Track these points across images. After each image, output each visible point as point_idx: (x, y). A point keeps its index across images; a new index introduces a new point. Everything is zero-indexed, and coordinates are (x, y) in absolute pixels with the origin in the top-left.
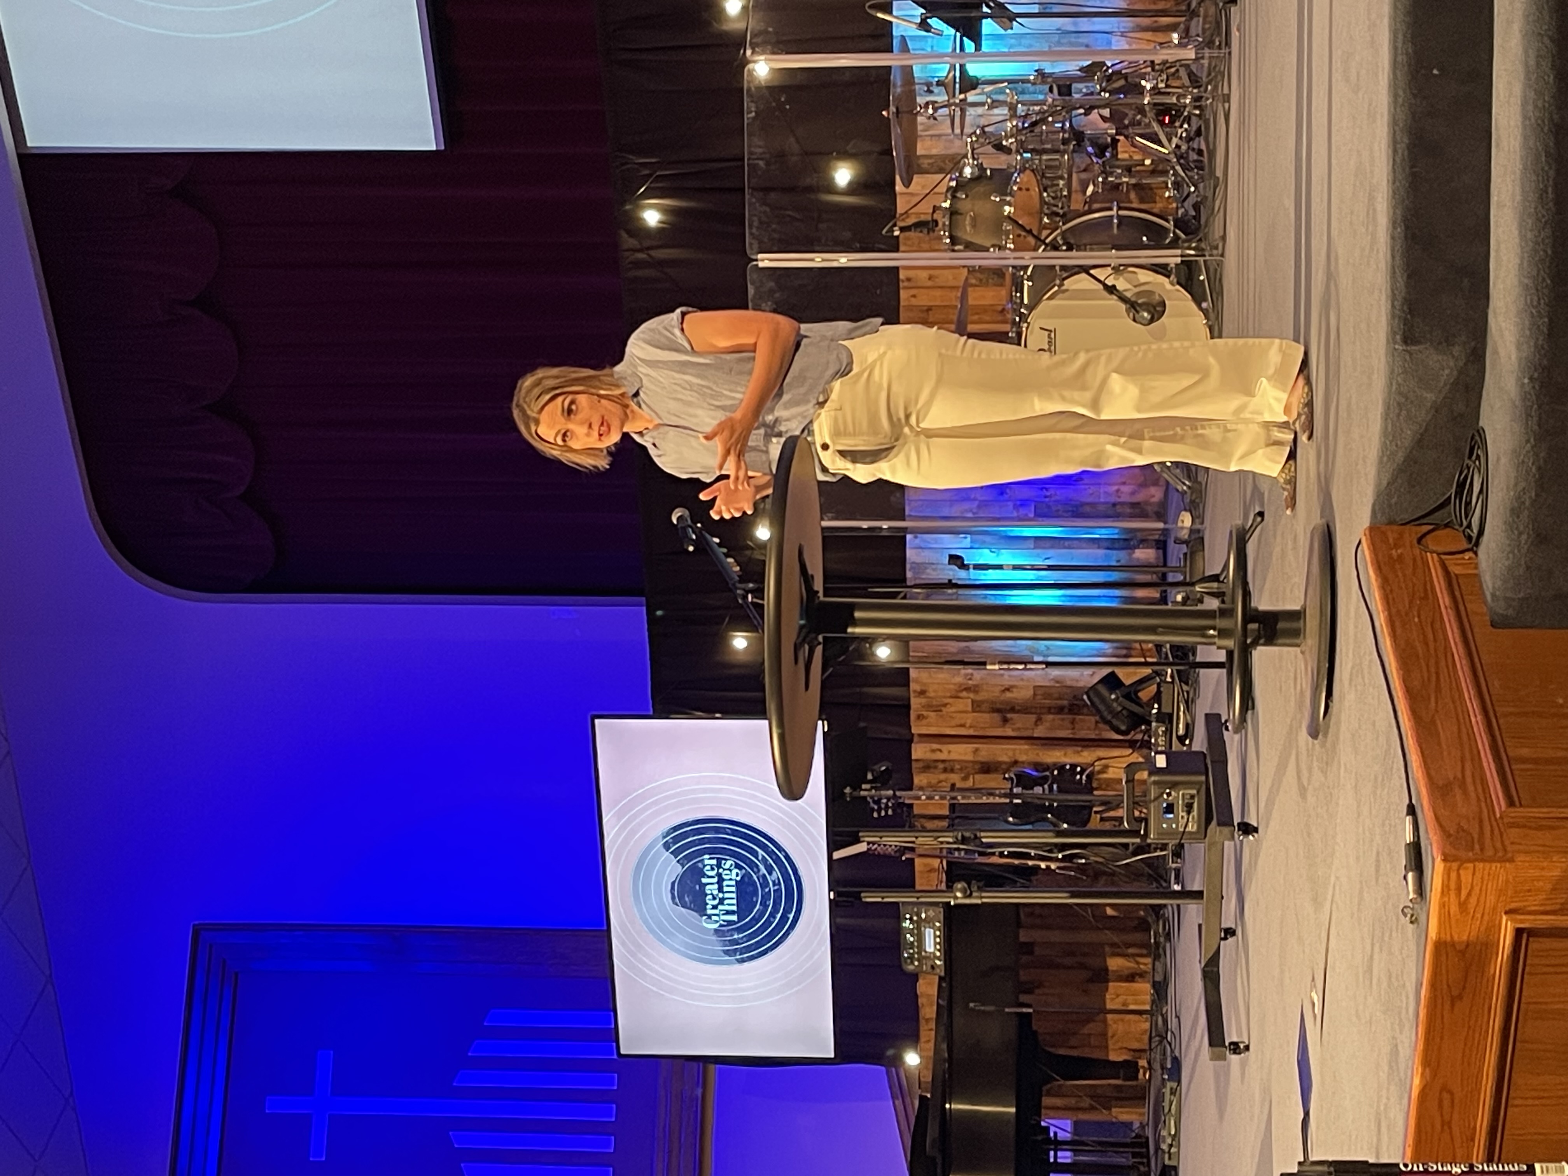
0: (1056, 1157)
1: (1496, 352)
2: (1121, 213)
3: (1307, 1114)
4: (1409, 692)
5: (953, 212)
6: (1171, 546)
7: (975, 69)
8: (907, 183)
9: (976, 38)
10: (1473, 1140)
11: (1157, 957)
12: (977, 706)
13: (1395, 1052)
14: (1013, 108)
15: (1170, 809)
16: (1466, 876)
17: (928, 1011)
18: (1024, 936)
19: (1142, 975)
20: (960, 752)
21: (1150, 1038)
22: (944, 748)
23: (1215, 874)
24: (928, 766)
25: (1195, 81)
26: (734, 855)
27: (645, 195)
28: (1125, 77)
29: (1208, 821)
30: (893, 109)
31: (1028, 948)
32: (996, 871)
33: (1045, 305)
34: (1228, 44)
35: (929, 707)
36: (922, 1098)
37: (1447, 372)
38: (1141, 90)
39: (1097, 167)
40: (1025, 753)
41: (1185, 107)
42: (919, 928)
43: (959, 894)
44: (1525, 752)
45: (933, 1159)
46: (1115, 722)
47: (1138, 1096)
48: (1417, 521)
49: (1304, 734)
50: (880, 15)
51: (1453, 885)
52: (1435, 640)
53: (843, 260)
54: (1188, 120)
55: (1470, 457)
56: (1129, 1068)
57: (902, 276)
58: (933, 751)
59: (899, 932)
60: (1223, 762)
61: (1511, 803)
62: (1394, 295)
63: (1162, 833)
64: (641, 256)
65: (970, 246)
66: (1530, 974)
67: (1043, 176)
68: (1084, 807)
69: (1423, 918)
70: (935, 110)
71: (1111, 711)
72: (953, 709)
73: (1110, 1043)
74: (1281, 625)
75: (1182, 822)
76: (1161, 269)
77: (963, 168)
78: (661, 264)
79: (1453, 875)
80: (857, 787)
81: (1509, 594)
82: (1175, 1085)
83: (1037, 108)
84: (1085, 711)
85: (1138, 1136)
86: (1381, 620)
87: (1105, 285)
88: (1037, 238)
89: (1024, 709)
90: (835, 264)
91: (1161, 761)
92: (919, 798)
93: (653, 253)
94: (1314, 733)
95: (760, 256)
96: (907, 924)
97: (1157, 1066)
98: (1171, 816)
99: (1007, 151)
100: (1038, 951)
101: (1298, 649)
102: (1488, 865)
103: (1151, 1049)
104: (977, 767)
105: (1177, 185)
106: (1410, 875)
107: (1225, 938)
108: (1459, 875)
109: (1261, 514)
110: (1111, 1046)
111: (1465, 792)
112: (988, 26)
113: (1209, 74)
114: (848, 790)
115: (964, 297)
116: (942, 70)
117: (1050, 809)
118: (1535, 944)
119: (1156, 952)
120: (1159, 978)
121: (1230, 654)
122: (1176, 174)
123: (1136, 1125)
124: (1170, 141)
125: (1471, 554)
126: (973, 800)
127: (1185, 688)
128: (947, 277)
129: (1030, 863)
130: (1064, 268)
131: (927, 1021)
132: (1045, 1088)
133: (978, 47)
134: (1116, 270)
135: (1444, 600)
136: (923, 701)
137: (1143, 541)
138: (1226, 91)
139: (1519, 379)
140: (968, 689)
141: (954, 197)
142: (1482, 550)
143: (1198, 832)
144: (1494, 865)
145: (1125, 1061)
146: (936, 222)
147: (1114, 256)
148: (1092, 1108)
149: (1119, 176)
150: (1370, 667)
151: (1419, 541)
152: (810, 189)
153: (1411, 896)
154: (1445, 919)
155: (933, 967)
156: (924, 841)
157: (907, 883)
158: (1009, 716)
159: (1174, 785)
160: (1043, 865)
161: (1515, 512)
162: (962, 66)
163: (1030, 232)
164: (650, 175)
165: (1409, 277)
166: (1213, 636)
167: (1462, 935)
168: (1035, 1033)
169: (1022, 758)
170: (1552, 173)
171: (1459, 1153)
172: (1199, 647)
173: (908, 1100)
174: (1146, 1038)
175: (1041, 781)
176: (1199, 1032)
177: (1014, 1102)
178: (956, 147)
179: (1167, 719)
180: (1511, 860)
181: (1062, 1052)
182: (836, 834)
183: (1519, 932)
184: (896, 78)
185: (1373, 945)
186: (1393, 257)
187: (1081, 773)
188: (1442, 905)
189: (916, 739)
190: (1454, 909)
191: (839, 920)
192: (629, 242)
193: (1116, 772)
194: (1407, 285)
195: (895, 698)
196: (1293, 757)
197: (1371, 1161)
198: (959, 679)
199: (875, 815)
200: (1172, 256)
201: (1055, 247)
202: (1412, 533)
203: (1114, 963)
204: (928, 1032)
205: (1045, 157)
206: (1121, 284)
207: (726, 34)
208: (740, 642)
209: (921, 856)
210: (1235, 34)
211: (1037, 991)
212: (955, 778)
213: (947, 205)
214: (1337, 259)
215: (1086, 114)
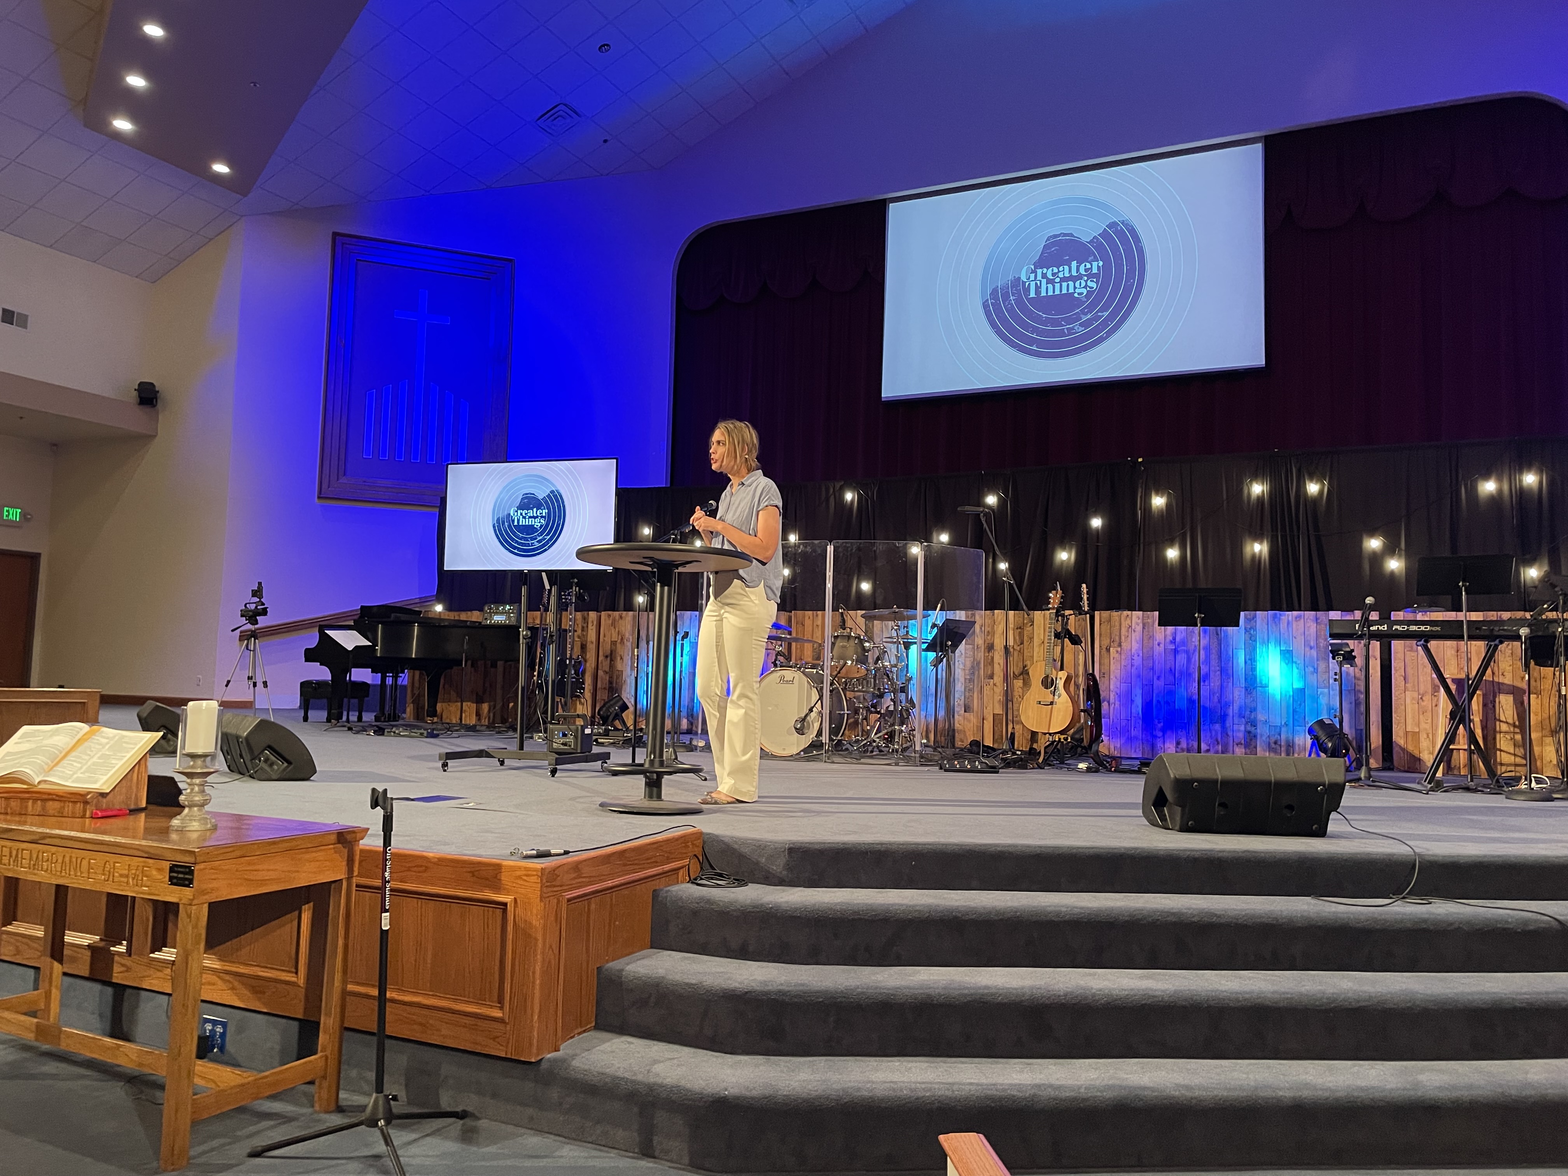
0: (389, 676)
1: (784, 891)
2: (846, 715)
3: (413, 800)
4: (623, 852)
5: (849, 637)
6: (688, 737)
7: (914, 649)
8: (862, 616)
9: (927, 650)
10: (401, 882)
11: (488, 727)
12: (614, 643)
13: (446, 844)
14: (895, 666)
15: (564, 735)
16: (534, 879)
17: (464, 616)
18: (500, 664)
19: (479, 719)
20: (592, 635)
21: (448, 724)
22: (594, 627)
23: (531, 756)
24: (585, 619)
25: (904, 750)
26: (547, 525)
27: (859, 494)
28: (908, 718)
29: (556, 753)
30: (897, 610)
31: (494, 665)
32: (534, 649)
33: (805, 679)
34: (922, 765)
35: (614, 620)
36: (420, 612)
37: (775, 868)
38: (902, 724)
39: (866, 704)
40: (590, 665)
41: (893, 745)
42: (506, 613)
43: (524, 633)
44: (593, 906)
45: (390, 617)
46: (604, 709)
47: (418, 716)
48: (705, 855)
49: (601, 800)
50: (939, 605)
51: (530, 873)
52: (648, 863)
53: (829, 585)
54: (887, 747)
55: (734, 879)
56: (433, 713)
57: (820, 613)
58: (593, 622)
59: (504, 603)
60: (586, 761)
61: (569, 900)
62: (812, 843)
63: (552, 731)
64: (832, 490)
65: (833, 644)
66: (484, 910)
67: (864, 679)
68: (564, 694)
69: (513, 858)
70: (896, 630)
71: (609, 707)
72: (613, 632)
73: (446, 704)
74: (655, 789)
75: (558, 741)
76: (820, 733)
77: (869, 642)
78: (827, 500)
79: (535, 873)
80: (577, 585)
81: (668, 899)
82: (425, 735)
83: (895, 677)
84: (610, 694)
85: (399, 716)
86: (659, 837)
87: (813, 707)
88: (836, 676)
89: (612, 666)
90: (827, 582)
91: (588, 731)
92: (571, 614)
93: (832, 497)
94: (602, 805)
95: (832, 547)
96: (508, 607)
97: (434, 726)
98: (561, 735)
99: (876, 663)
100: (492, 670)
101: (643, 797)
102: (539, 889)
103: (443, 724)
104: (584, 643)
105: (857, 741)
106: (535, 852)
107: (499, 760)
108: (533, 875)
109: (706, 780)
110: (443, 704)
111: (575, 878)
112: (932, 655)
113: (908, 756)
114: (576, 580)
115: (808, 641)
116: (914, 633)
117: (563, 677)
118: (499, 912)
119: (491, 727)
120: (478, 728)
121: (642, 765)
122: (862, 740)
123: (404, 715)
124: (878, 738)
125: (688, 880)
126: (569, 640)
127: (621, 743)
128: (818, 633)
129: (537, 667)
130: (822, 688)
131: (459, 616)
132: (424, 672)
133: (924, 650)
134: (820, 712)
135: (667, 867)
136: (617, 618)
137: (692, 724)
138: (900, 764)
139: (771, 902)
140: (622, 639)
141: (856, 638)
142: (690, 885)
143: (553, 748)
144: (539, 892)
145: (436, 711)
146: (844, 629)
147: (826, 712)
148: (413, 695)
149: (862, 714)
150: (635, 832)
151: (695, 855)
152: (859, 571)
153: (525, 853)
154: (513, 869)
155: (486, 619)
156: (550, 617)
157: (531, 607)
158: (609, 659)
159: (576, 737)
160: (535, 673)
161: (709, 901)
162: (915, 643)
163: (839, 672)
164: (868, 496)
165: (820, 850)
166: (650, 757)
167: (505, 878)
168: (452, 668)
169: (588, 665)
170: (866, 917)
171: (395, 875)
172: (645, 749)
173: (418, 605)
174: (448, 721)
175: (577, 673)
176: (453, 747)
177: (419, 657)
178: (877, 640)
179: (606, 734)
180: (541, 900)
181: (442, 681)
182: (556, 574)
183: (505, 904)
184: (911, 612)
185: (499, 833)
186: (829, 843)
187: (580, 692)
188: (520, 868)
189: (599, 614)
190: (518, 873)
191: (510, 574)
192: (838, 485)
193: (580, 709)
194: (816, 849)
195: (618, 604)
196: (589, 794)
197: (392, 833)
198: (627, 635)
199: (563, 593)
200: (825, 738)
201: (832, 684)
202: (698, 851)
203: (485, 707)
204: (452, 616)
205: (872, 680)
206: (813, 715)
207: (931, 534)
208: (647, 531)
209: (542, 615)
210: (926, 768)
211: (473, 669)
212: (579, 632)
213: (852, 634)
214: (827, 816)
215: (891, 699)
